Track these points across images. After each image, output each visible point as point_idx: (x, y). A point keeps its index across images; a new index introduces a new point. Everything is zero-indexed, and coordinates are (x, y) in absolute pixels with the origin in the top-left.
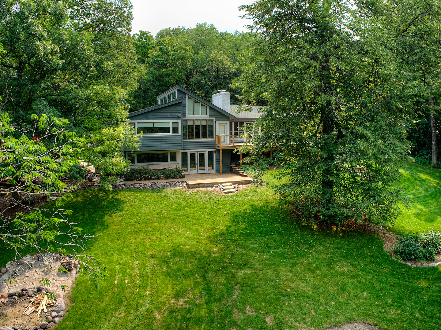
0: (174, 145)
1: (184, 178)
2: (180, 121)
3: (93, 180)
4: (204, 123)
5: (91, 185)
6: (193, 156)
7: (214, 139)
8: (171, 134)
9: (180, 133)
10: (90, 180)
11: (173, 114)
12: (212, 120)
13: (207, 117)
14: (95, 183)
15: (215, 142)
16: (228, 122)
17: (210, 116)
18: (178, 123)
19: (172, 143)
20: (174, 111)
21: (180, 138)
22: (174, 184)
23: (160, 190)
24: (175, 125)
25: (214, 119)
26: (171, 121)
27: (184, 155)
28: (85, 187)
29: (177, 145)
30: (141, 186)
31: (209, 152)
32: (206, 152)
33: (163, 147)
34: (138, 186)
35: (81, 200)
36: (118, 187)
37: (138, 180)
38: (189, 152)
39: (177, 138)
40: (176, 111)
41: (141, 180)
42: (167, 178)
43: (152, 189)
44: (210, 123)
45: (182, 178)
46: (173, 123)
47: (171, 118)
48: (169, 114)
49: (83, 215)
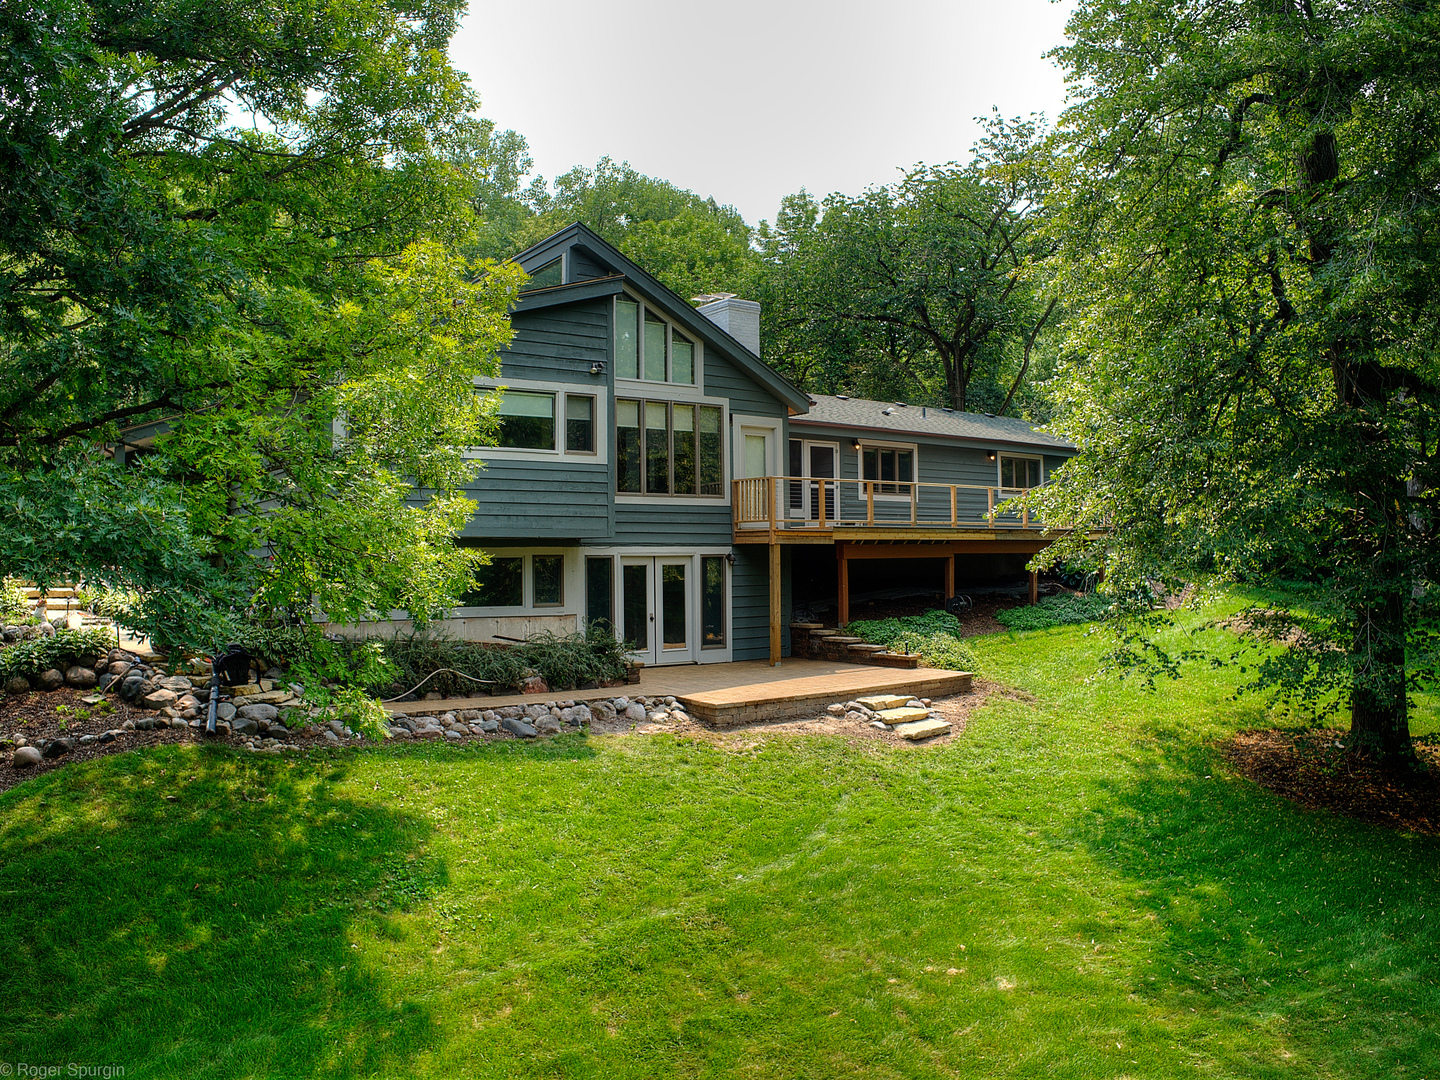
0: (571, 511)
1: (637, 681)
2: (600, 392)
3: (153, 697)
4: (682, 422)
5: (147, 727)
6: (636, 578)
7: (725, 502)
8: (560, 454)
9: (602, 453)
10: (132, 696)
11: (570, 353)
12: (718, 409)
13: (697, 394)
14: (169, 710)
15: (730, 512)
16: (777, 423)
17: (709, 389)
18: (590, 400)
19: (562, 499)
20: (577, 341)
21: (601, 478)
22: (618, 712)
23: (567, 744)
24: (582, 415)
25: (724, 402)
26: (563, 388)
27: (598, 571)
28: (111, 738)
29: (585, 511)
30: (447, 726)
31: (705, 559)
32: (691, 558)
33: (522, 522)
34: (431, 725)
35: (113, 823)
36: (320, 736)
37: (407, 699)
38: (621, 556)
39: (586, 478)
40: (584, 342)
41: (420, 696)
42: (555, 681)
43: (514, 738)
44: (708, 426)
45: (626, 681)
46: (571, 398)
47: (561, 374)
48: (552, 351)
49: (172, 931)
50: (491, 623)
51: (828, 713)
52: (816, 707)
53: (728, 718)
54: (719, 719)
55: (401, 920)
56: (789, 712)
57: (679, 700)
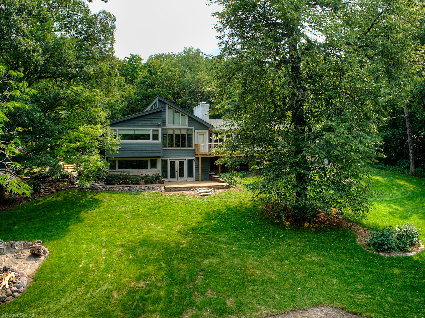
0: (153, 152)
1: (163, 183)
2: (160, 129)
3: (75, 183)
4: (184, 132)
5: (72, 187)
6: (173, 164)
7: (193, 148)
8: (151, 141)
9: (160, 141)
10: (72, 183)
11: (153, 122)
12: (192, 129)
13: (187, 127)
14: (76, 185)
15: (194, 150)
16: (207, 131)
17: (189, 125)
18: (158, 130)
19: (152, 149)
20: (155, 120)
21: (160, 145)
22: (153, 188)
23: (137, 192)
24: (155, 133)
25: (193, 128)
26: (151, 129)
27: (165, 162)
28: (66, 189)
29: (156, 152)
30: (120, 189)
31: (188, 160)
32: (186, 160)
33: (143, 154)
34: (117, 189)
35: (61, 200)
36: (98, 190)
37: (118, 185)
38: (169, 160)
39: (156, 145)
40: (156, 120)
41: (121, 184)
42: (146, 183)
43: (131, 191)
44: (190, 133)
45: (161, 183)
46: (153, 130)
47: (151, 126)
48: (149, 122)
49: (61, 211)
50: (142, 172)
51: (191, 190)
52: (189, 189)
53: (170, 190)
54: (167, 190)
55: (89, 212)
56: (183, 190)
57: (164, 187)
